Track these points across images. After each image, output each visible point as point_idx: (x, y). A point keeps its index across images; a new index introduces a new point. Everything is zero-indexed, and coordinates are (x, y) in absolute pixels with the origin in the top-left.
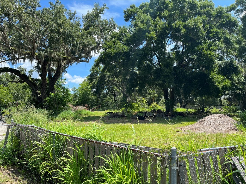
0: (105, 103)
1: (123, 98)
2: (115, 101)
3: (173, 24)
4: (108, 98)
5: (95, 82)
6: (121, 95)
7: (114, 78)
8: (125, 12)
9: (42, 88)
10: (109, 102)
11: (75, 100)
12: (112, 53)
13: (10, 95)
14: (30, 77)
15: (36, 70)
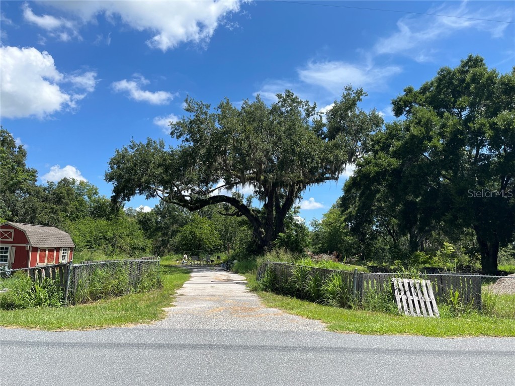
3: (471, 125)
5: (352, 209)
8: (394, 103)
9: (267, 224)
11: (316, 244)
12: (370, 173)
13: (216, 234)
14: (250, 208)
15: (257, 195)
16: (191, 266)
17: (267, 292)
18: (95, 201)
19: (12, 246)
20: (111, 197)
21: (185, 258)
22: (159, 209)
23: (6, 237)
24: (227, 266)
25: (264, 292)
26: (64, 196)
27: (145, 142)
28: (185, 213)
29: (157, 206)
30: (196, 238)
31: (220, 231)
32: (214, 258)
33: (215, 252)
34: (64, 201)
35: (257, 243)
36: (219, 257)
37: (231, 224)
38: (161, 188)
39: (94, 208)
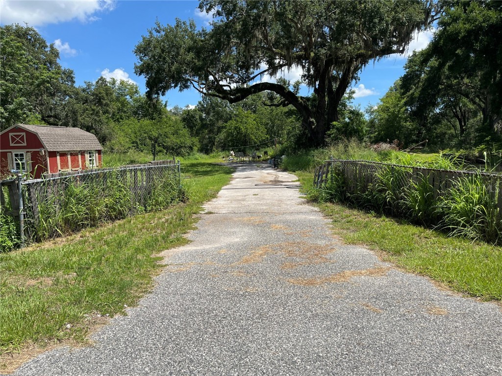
0: (437, 137)
1: (483, 124)
2: (462, 131)
4: (444, 126)
5: (415, 91)
6: (479, 118)
7: (462, 78)
9: (318, 112)
10: (445, 133)
12: (459, 32)
13: (262, 128)
14: (298, 95)
15: (305, 80)
16: (236, 163)
17: (334, 203)
18: (136, 101)
19: (27, 152)
20: (146, 93)
21: (231, 155)
22: (202, 105)
23: (18, 142)
24: (275, 163)
25: (328, 204)
26: (103, 96)
27: (173, 24)
28: (229, 108)
29: (200, 103)
30: (242, 134)
31: (266, 124)
32: (261, 154)
33: (262, 147)
34: (104, 102)
35: (307, 135)
36: (266, 153)
37: (277, 117)
38: (196, 79)
39: (137, 108)
